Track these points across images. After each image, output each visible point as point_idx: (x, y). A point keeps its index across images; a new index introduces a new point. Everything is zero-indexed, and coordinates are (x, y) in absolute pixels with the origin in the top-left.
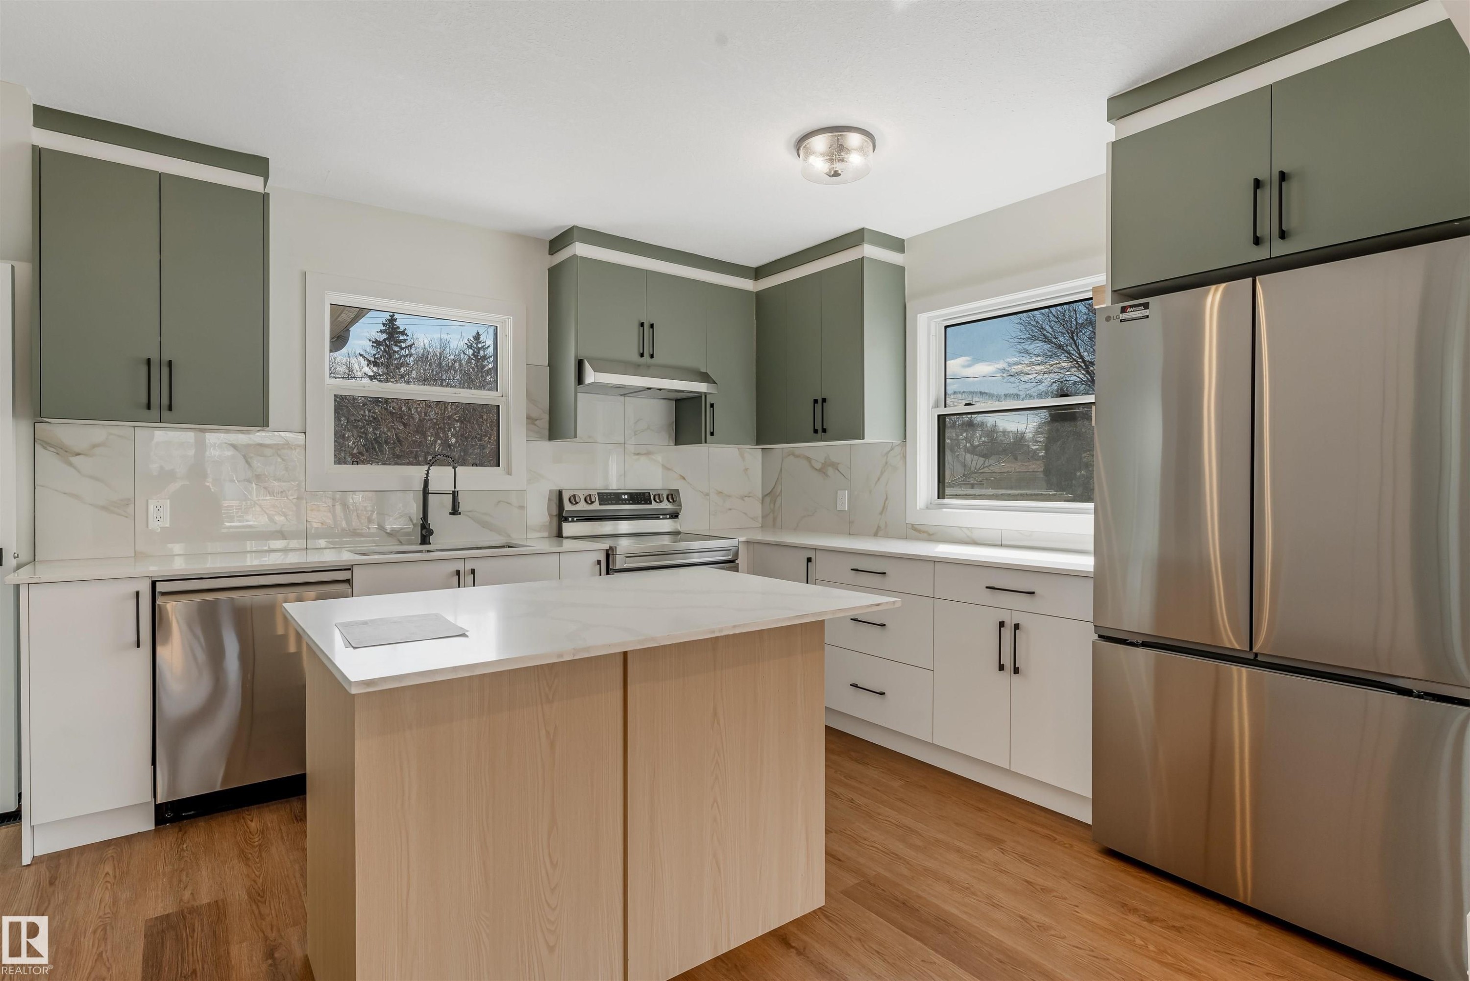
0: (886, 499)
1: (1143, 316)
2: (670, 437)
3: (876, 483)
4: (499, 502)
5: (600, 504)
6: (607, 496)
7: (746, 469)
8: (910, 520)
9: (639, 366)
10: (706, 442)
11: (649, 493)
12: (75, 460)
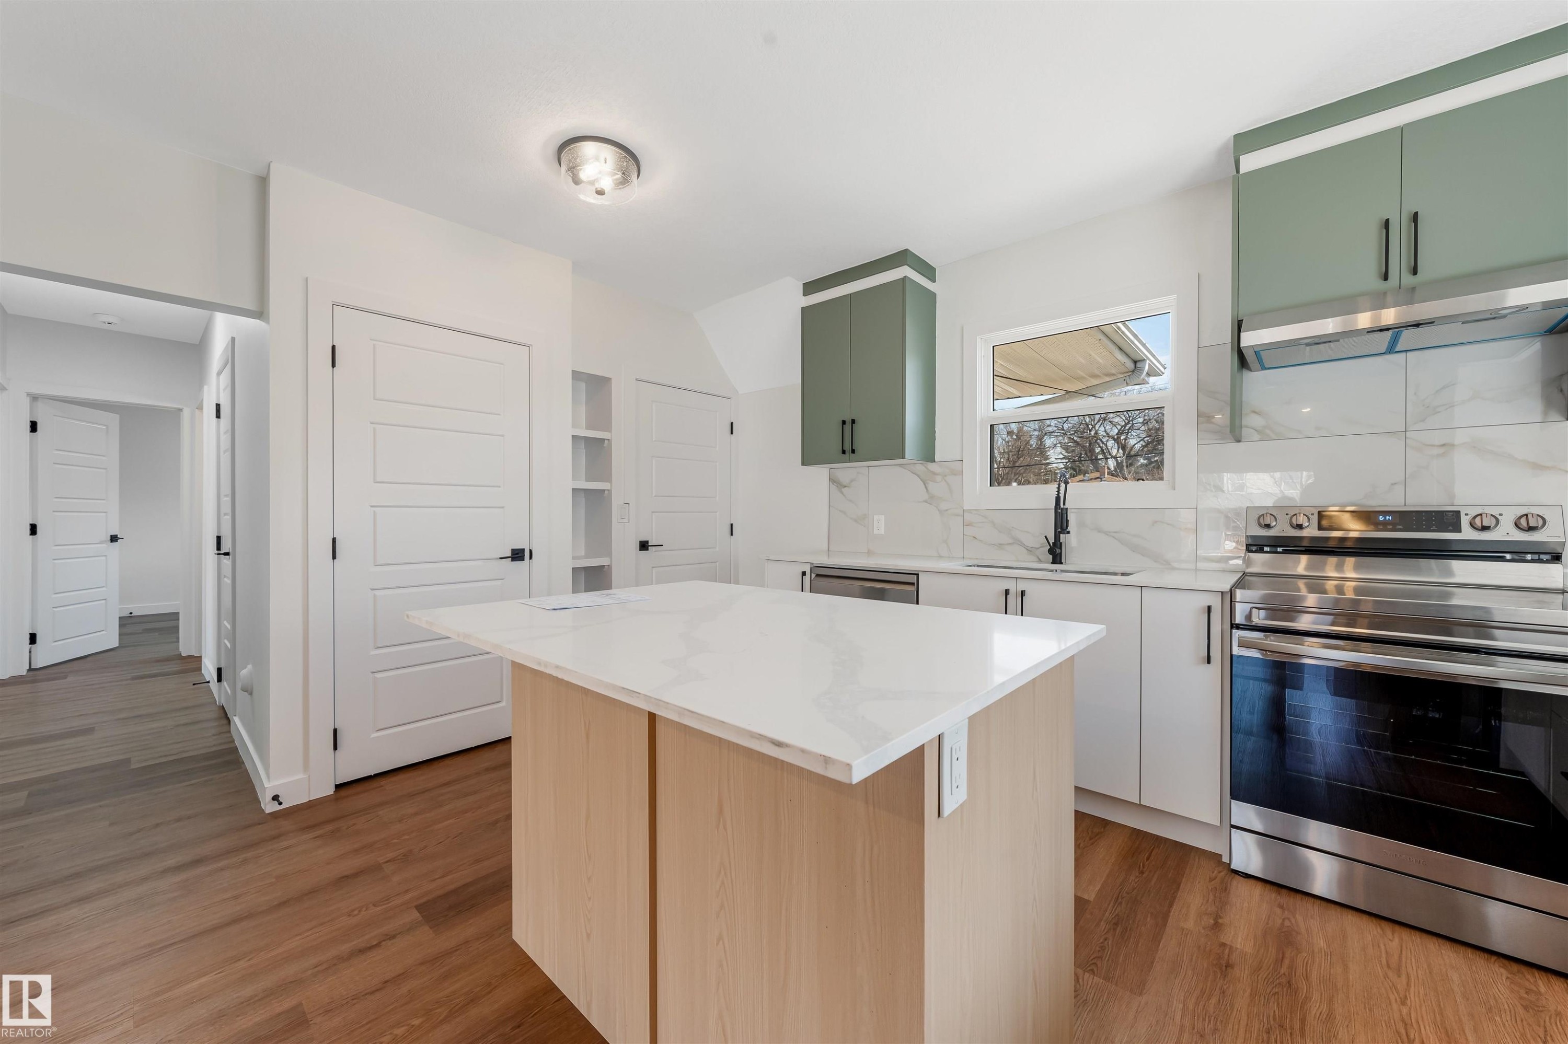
4: (1156, 522)
11: (1458, 513)
12: (844, 490)
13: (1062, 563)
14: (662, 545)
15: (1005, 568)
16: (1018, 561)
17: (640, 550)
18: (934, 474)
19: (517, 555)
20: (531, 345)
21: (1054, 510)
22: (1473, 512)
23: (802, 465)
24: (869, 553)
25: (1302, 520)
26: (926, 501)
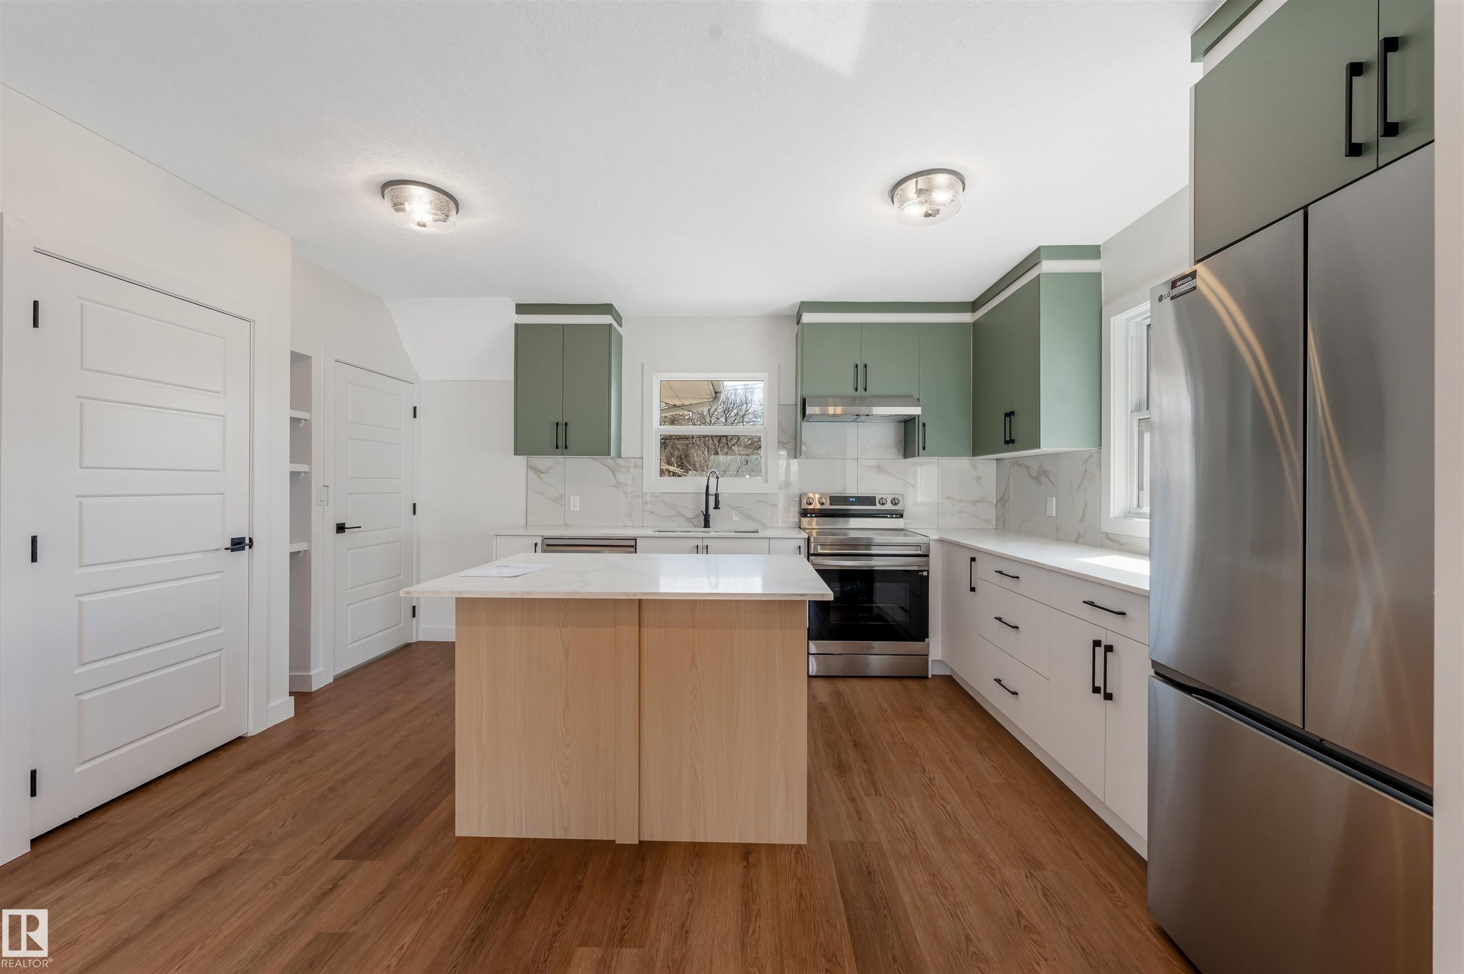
0: (1085, 506)
1: (1191, 289)
2: (899, 452)
3: (1078, 490)
4: (758, 501)
5: (830, 505)
6: (837, 499)
7: (979, 478)
8: (1104, 529)
9: (855, 398)
10: (919, 456)
11: (875, 497)
12: (542, 475)
13: (709, 527)
14: (360, 527)
15: (684, 532)
16: (681, 527)
17: (337, 533)
18: (620, 466)
19: (238, 544)
20: (254, 321)
21: (705, 494)
22: (880, 497)
23: (514, 455)
24: (566, 525)
25: (824, 500)
26: (614, 486)
